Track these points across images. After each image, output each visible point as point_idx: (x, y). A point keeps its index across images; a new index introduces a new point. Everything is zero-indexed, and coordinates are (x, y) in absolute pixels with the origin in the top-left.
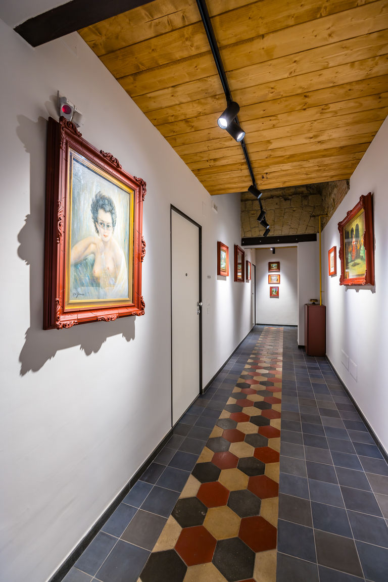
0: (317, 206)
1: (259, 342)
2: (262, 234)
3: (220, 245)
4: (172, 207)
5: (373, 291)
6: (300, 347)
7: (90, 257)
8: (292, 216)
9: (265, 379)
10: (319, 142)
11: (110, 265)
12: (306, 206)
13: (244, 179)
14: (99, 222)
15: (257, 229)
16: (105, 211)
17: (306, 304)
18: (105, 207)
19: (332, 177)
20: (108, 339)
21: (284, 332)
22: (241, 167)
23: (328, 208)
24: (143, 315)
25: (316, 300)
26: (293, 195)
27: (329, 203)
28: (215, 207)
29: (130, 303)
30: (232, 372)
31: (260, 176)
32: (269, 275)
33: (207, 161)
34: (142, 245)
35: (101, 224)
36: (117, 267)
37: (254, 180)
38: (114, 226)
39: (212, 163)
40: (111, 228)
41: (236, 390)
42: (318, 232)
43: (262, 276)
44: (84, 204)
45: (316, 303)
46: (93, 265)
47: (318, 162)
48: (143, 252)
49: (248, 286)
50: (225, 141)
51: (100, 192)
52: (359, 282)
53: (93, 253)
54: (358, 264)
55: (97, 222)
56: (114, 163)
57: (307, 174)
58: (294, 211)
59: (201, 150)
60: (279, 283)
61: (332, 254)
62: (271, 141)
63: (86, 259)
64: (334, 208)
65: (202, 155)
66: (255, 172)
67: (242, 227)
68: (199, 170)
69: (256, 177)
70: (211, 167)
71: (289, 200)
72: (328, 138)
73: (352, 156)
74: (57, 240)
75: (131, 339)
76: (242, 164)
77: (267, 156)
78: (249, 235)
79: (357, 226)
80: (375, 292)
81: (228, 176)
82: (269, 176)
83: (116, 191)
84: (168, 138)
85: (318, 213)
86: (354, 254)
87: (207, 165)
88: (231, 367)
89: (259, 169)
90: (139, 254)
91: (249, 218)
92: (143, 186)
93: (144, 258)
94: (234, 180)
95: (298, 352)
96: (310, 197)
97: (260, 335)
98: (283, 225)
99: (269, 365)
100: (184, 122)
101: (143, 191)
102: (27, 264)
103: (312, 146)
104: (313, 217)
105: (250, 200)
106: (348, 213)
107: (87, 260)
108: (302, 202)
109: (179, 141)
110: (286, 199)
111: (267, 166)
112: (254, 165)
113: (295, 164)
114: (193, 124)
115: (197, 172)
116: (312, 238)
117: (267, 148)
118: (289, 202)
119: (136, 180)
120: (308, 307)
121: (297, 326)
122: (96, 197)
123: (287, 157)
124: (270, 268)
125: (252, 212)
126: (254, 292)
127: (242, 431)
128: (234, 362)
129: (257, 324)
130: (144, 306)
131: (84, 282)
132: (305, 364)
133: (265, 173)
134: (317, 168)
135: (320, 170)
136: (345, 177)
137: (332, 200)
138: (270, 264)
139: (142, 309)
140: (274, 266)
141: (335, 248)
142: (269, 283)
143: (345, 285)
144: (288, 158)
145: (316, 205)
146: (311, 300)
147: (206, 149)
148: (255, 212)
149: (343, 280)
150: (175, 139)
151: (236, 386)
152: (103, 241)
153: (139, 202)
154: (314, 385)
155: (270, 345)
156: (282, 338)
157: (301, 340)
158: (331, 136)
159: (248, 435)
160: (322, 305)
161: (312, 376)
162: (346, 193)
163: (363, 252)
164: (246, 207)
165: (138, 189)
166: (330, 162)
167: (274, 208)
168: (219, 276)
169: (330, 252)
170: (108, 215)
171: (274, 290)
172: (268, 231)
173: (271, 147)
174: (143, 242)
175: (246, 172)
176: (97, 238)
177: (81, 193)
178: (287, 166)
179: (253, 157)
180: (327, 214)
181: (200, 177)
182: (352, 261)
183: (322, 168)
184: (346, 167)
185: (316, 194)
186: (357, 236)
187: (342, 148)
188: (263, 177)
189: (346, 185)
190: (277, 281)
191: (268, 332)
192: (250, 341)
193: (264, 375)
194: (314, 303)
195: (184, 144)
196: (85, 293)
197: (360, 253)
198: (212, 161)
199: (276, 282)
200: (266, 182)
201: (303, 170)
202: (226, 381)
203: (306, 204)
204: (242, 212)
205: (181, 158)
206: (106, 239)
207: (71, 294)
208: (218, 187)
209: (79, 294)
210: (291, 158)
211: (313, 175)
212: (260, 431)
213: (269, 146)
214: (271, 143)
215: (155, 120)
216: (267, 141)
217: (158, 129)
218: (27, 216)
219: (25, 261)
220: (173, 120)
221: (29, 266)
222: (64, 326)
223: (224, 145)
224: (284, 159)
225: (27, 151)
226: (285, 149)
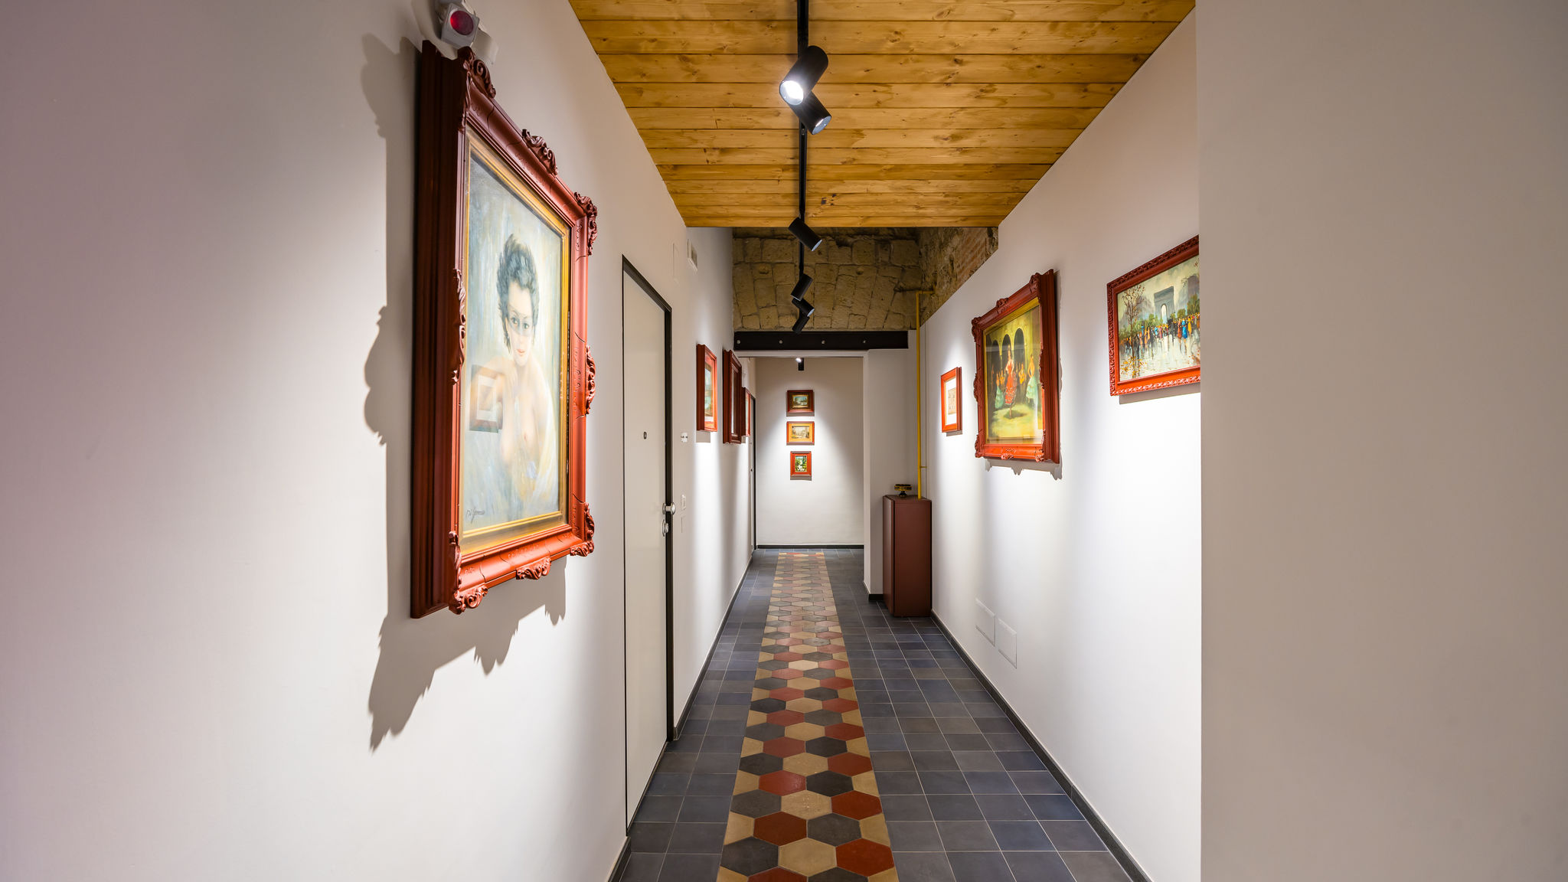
0: (909, 267)
1: (774, 592)
2: (788, 324)
3: (701, 352)
4: (627, 266)
5: (1057, 475)
6: (873, 598)
8: (855, 286)
9: (815, 683)
10: (958, 149)
11: (529, 430)
12: (885, 264)
13: (780, 200)
14: (512, 315)
15: (772, 312)
16: (521, 285)
17: (886, 496)
18: (520, 276)
19: (966, 218)
20: (522, 623)
21: (828, 563)
22: (780, 173)
23: (935, 274)
24: (591, 551)
25: (908, 487)
26: (858, 234)
27: (940, 267)
28: (694, 257)
29: (563, 525)
30: (731, 676)
31: (818, 199)
32: (788, 423)
33: (705, 150)
34: (589, 372)
35: (514, 319)
36: (539, 430)
37: (802, 207)
38: (534, 324)
39: (714, 157)
40: (529, 330)
41: (756, 718)
42: (911, 329)
43: (772, 423)
44: (486, 270)
45: (908, 492)
47: (947, 186)
48: (590, 387)
49: (744, 452)
50: (763, 116)
51: (512, 235)
52: (1025, 453)
53: (500, 400)
54: (1021, 415)
55: (507, 316)
56: (546, 162)
57: (918, 207)
58: (859, 273)
59: (698, 124)
60: (813, 443)
61: (951, 385)
62: (864, 132)
64: (955, 279)
65: (696, 135)
66: (810, 187)
67: (736, 303)
68: (676, 167)
69: (807, 200)
70: (708, 165)
71: (847, 245)
72: (977, 144)
73: (1012, 184)
74: (453, 375)
75: (560, 618)
76: (785, 168)
77: (845, 160)
78: (753, 325)
79: (1019, 334)
80: (1061, 478)
81: (744, 190)
82: (836, 201)
83: (539, 230)
84: (622, 86)
85: (911, 283)
86: (1012, 394)
87: (702, 158)
88: (728, 658)
89: (819, 184)
90: (580, 394)
91: (754, 281)
92: (589, 216)
93: (590, 405)
94: (755, 200)
95: (868, 611)
96: (894, 244)
97: (774, 575)
98: (835, 305)
99: (815, 649)
100: (677, 57)
101: (590, 231)
102: (382, 443)
103: (942, 154)
104: (900, 291)
105: (756, 237)
106: (1000, 303)
108: (876, 253)
109: (649, 97)
110: (841, 244)
111: (840, 180)
112: (811, 174)
113: (899, 183)
114: (697, 67)
115: (670, 172)
116: (896, 340)
117: (853, 143)
118: (846, 251)
119: (579, 202)
120: (894, 504)
121: (862, 547)
122: (506, 251)
123: (888, 167)
124: (790, 406)
125: (761, 268)
126: (752, 467)
127: (797, 815)
128: (729, 646)
129: (761, 547)
130: (592, 528)
131: (485, 480)
133: (830, 194)
134: (941, 198)
135: (947, 202)
136: (990, 222)
137: (946, 259)
138: (791, 394)
139: (589, 537)
140: (800, 399)
141: (959, 371)
142: (788, 444)
143: (985, 457)
144: (889, 170)
145: (907, 265)
146: (898, 486)
147: (712, 124)
148: (767, 268)
149: (984, 446)
150: (640, 92)
151: (752, 708)
152: (516, 364)
153: (581, 257)
154: (923, 684)
155: (803, 599)
156: (828, 579)
157: (871, 581)
158: (984, 141)
159: (811, 821)
160: (922, 498)
161: (914, 664)
162: (988, 256)
163: (1034, 390)
164: (745, 255)
165: (578, 223)
166: (968, 189)
167: (813, 263)
168: (701, 432)
169: (944, 378)
170: (526, 293)
171: (800, 459)
172: (802, 319)
173: (860, 143)
174: (589, 362)
175: (789, 186)
176: (509, 356)
177: (480, 242)
178: (881, 187)
179: (814, 158)
180: (932, 289)
181: (674, 183)
182: (1004, 407)
183: (953, 198)
184: (997, 204)
185: (905, 239)
186: (1020, 358)
187: (998, 166)
188: (824, 202)
189: (986, 236)
190: (807, 437)
191: (789, 564)
192: (754, 591)
193: (808, 674)
194: (903, 493)
195: (658, 105)
196: (487, 509)
197: (1026, 392)
198: (717, 152)
199: (807, 441)
200: (827, 213)
201: (912, 197)
202: (724, 699)
203: (886, 259)
204: (736, 264)
205: (641, 134)
206: (522, 360)
207: (464, 513)
208: (709, 211)
209: (477, 512)
210: (895, 171)
211: (930, 211)
212: (835, 806)
213: (856, 141)
214: (862, 134)
215: (604, 40)
216: (855, 130)
217: (604, 62)
218: (382, 312)
219: (377, 434)
220: (650, 50)
221: (385, 445)
222: (468, 602)
223: (758, 123)
224: (881, 171)
225: (381, 133)
226: (889, 153)
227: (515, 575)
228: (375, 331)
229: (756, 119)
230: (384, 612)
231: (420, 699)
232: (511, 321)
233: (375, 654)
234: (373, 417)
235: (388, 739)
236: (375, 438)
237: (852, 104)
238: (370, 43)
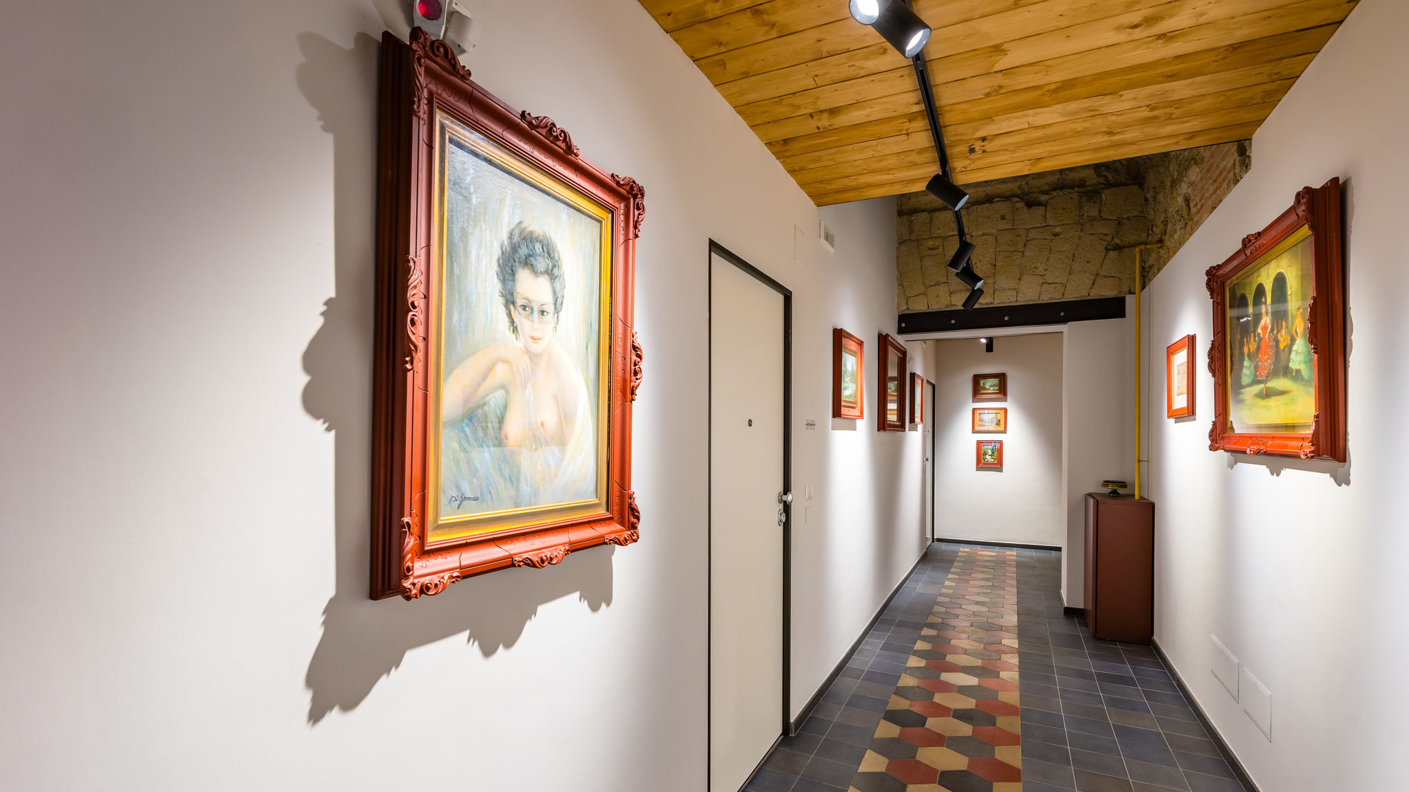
0: (1128, 219)
1: (944, 591)
2: (958, 302)
3: (839, 336)
4: (714, 246)
5: (1341, 480)
6: (1070, 612)
7: (496, 398)
8: (1050, 250)
9: (969, 703)
10: (1160, 36)
11: (548, 416)
12: (1093, 219)
13: (915, 157)
14: (519, 302)
15: (943, 290)
16: (535, 272)
17: (1090, 495)
18: (534, 262)
19: (1193, 135)
20: (542, 609)
21: (1019, 565)
22: (907, 125)
23: (1165, 223)
24: (635, 541)
25: (1123, 484)
26: (1055, 189)
27: (1172, 210)
28: (829, 238)
29: (602, 512)
30: (871, 676)
31: (964, 148)
32: (974, 410)
33: (811, 116)
34: (634, 357)
35: (524, 307)
36: (565, 418)
37: (944, 161)
38: (557, 309)
39: (824, 121)
40: (549, 317)
41: (887, 730)
42: (1131, 293)
43: (955, 409)
44: (479, 258)
45: (1121, 491)
46: (501, 421)
47: (1152, 95)
48: (636, 373)
49: (915, 439)
50: (866, 58)
51: (520, 222)
52: (1285, 446)
53: (503, 387)
54: (1282, 392)
55: (513, 303)
56: (559, 143)
57: (1109, 133)
58: (1056, 235)
59: (794, 87)
60: (1004, 432)
61: (1181, 358)
62: (1005, 46)
63: (485, 404)
64: (1190, 220)
65: (796, 101)
66: (949, 136)
67: (901, 284)
68: (786, 141)
69: (950, 152)
70: (821, 132)
71: (1039, 204)
72: (1192, 22)
73: (1267, 69)
74: (407, 362)
75: (603, 605)
76: (911, 117)
77: (987, 90)
78: (919, 306)
79: (1280, 281)
80: (1346, 483)
81: (869, 153)
82: (989, 146)
83: (565, 217)
84: (703, 62)
85: (1132, 238)
86: (1267, 364)
87: (811, 126)
88: (868, 660)
89: (961, 129)
90: (624, 381)
91: (922, 258)
92: (635, 197)
93: (637, 392)
94: (885, 164)
95: (1063, 627)
96: (1106, 195)
97: (950, 572)
98: (1022, 275)
99: (979, 663)
100: (748, 13)
101: (636, 213)
102: (328, 429)
103: (1135, 49)
104: (1114, 249)
105: (924, 211)
106: (1247, 242)
107: (486, 408)
108: (1080, 207)
109: (734, 67)
110: (1030, 205)
111: (987, 118)
112: (947, 118)
113: (1073, 106)
114: (773, 18)
115: (781, 148)
116: (1112, 308)
117: (993, 66)
118: (1038, 211)
119: (618, 183)
120: (1097, 503)
121: (1059, 549)
122: (511, 237)
123: (1053, 87)
124: (977, 392)
125: (930, 243)
126: (929, 455)
128: (876, 645)
129: (939, 540)
130: (638, 518)
131: (478, 466)
132: (1090, 664)
133: (978, 139)
134: (1146, 113)
135: (1156, 118)
136: (1237, 134)
137: (1180, 200)
138: (977, 379)
139: (633, 527)
140: (990, 385)
141: (1192, 340)
142: (974, 431)
143: (1227, 451)
144: (1056, 90)
145: (1126, 216)
146: (1106, 483)
147: (809, 82)
148: (937, 243)
149: (1221, 435)
150: (723, 64)
151: (885, 718)
152: (528, 352)
153: (627, 240)
154: (1122, 731)
155: (977, 603)
156: (1015, 583)
157: (1071, 591)
158: (1204, 14)
160: (1141, 498)
161: (1113, 703)
162: (1236, 182)
163: (1300, 358)
164: (911, 231)
165: (622, 206)
166: (1189, 93)
167: (994, 231)
168: (837, 420)
169: (1171, 350)
170: (544, 281)
171: (988, 449)
172: (975, 295)
173: (1004, 62)
174: (635, 348)
175: (922, 138)
176: (513, 345)
177: (470, 229)
178: (1048, 116)
179: (945, 97)
180: (1161, 241)
181: (789, 161)
182: (1255, 382)
183: (1160, 112)
184: (1243, 105)
185: (1123, 185)
186: (1280, 317)
187: (1235, 48)
188: (972, 151)
189: (1236, 156)
190: (998, 424)
191: (970, 562)
192: (920, 588)
193: (963, 690)
194: (1114, 492)
195: (746, 75)
196: (482, 495)
197: (1288, 360)
198: (825, 115)
199: (998, 429)
200: (980, 164)
201: (1098, 121)
202: (855, 701)
203: (1094, 213)
204: (901, 243)
205: (739, 112)
206: (536, 348)
207: (443, 500)
208: (837, 185)
209: (464, 499)
210: (1064, 90)
211: (1129, 135)
213: (998, 61)
214: (1004, 51)
215: (669, 14)
216: (992, 47)
217: (676, 40)
218: (328, 303)
219: (321, 421)
220: (718, 13)
221: (333, 433)
222: (424, 590)
223: (863, 68)
224: (1043, 94)
225: (326, 129)
226: (1049, 66)
227: (509, 564)
228: (319, 322)
229: (858, 63)
230: (332, 592)
231: (383, 679)
232: (520, 309)
233: (318, 633)
234: (313, 403)
235: (334, 717)
236: (320, 425)
237: (978, 13)
238: (308, 41)
